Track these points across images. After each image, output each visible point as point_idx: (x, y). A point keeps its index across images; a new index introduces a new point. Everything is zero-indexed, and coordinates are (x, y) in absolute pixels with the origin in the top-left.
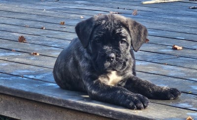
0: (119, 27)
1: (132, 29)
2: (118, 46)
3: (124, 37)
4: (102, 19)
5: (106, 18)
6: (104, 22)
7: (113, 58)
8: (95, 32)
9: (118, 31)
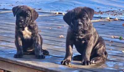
0: (28, 11)
1: (33, 13)
2: (26, 17)
3: (29, 15)
4: (22, 6)
5: (23, 6)
6: (22, 7)
7: (23, 22)
8: (18, 11)
9: (27, 12)
